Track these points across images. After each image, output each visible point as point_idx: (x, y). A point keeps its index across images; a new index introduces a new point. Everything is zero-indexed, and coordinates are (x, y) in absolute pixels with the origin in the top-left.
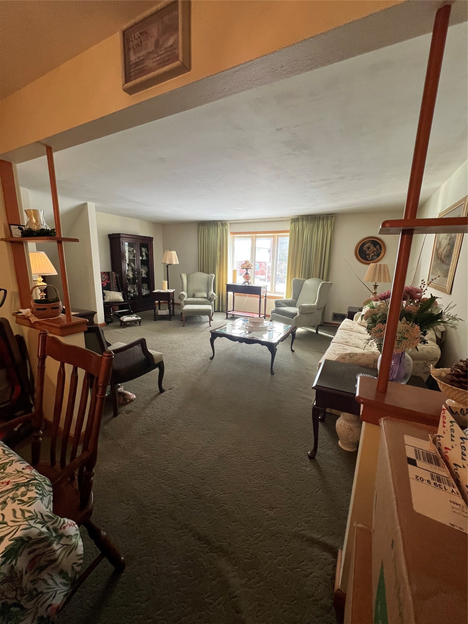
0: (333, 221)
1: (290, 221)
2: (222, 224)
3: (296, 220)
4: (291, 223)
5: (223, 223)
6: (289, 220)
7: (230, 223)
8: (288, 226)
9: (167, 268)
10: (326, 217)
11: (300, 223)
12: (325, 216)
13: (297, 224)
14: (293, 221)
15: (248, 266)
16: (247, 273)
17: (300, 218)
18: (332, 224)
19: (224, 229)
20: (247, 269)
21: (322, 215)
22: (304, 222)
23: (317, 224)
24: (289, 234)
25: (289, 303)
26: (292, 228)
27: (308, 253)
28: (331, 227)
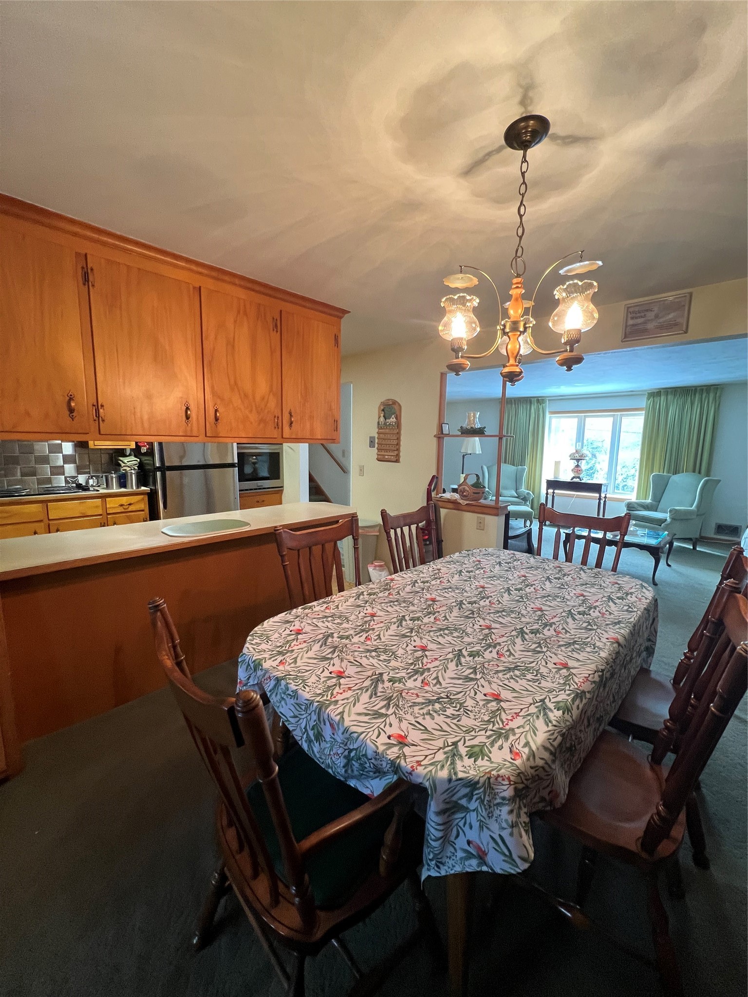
0: (718, 394)
1: (646, 396)
2: (538, 401)
3: (655, 394)
4: (648, 399)
5: (540, 400)
6: (645, 394)
7: (549, 400)
8: (643, 402)
9: (463, 458)
10: (706, 389)
11: (663, 398)
12: (704, 388)
13: (657, 399)
14: (651, 396)
15: (582, 456)
16: (578, 466)
17: (662, 391)
18: (717, 398)
19: (541, 407)
20: (578, 460)
21: (700, 386)
22: (669, 397)
23: (691, 399)
24: (644, 412)
25: (647, 506)
26: (648, 406)
27: (676, 439)
28: (716, 402)
